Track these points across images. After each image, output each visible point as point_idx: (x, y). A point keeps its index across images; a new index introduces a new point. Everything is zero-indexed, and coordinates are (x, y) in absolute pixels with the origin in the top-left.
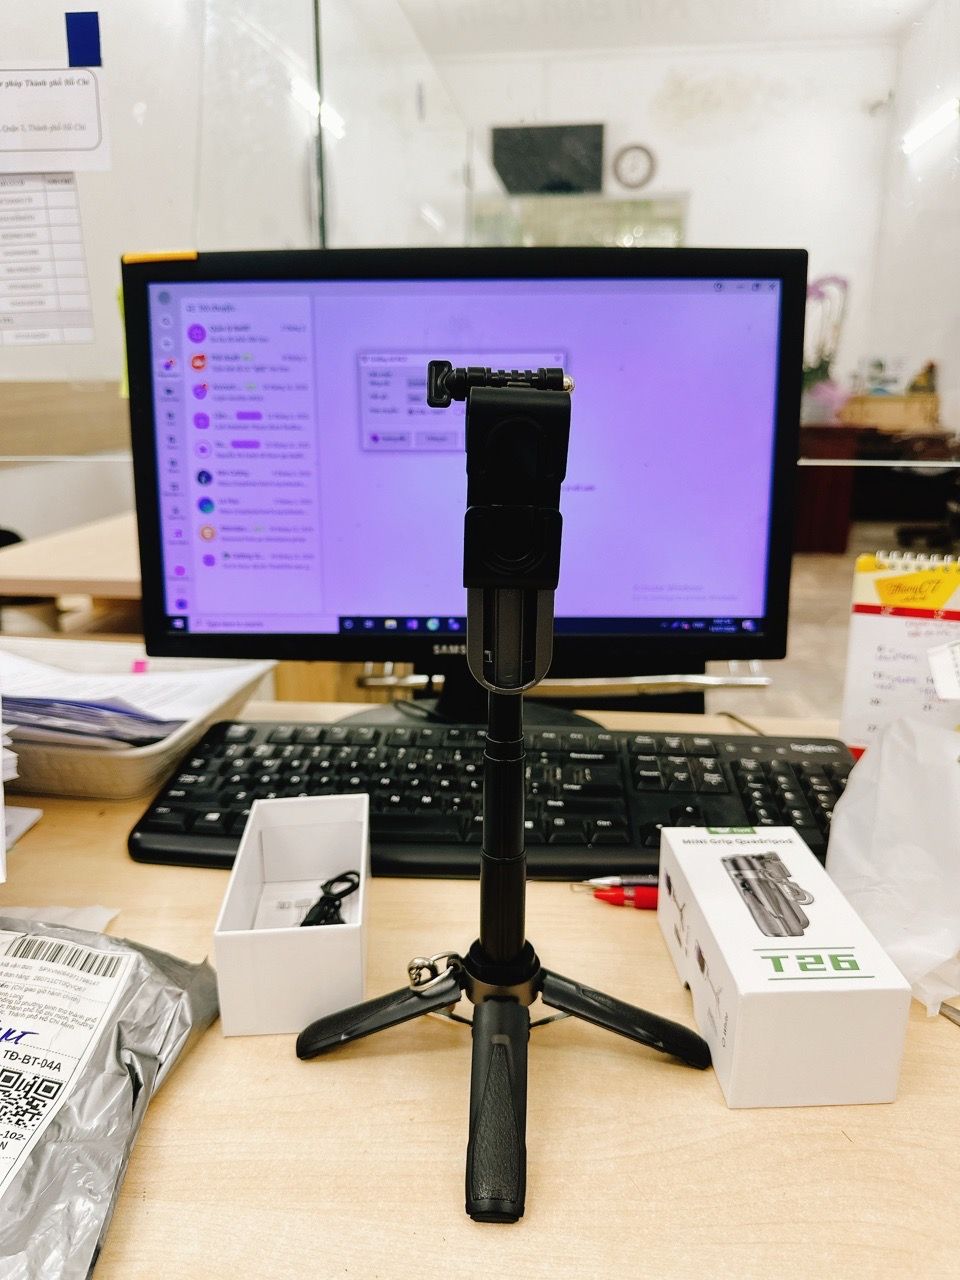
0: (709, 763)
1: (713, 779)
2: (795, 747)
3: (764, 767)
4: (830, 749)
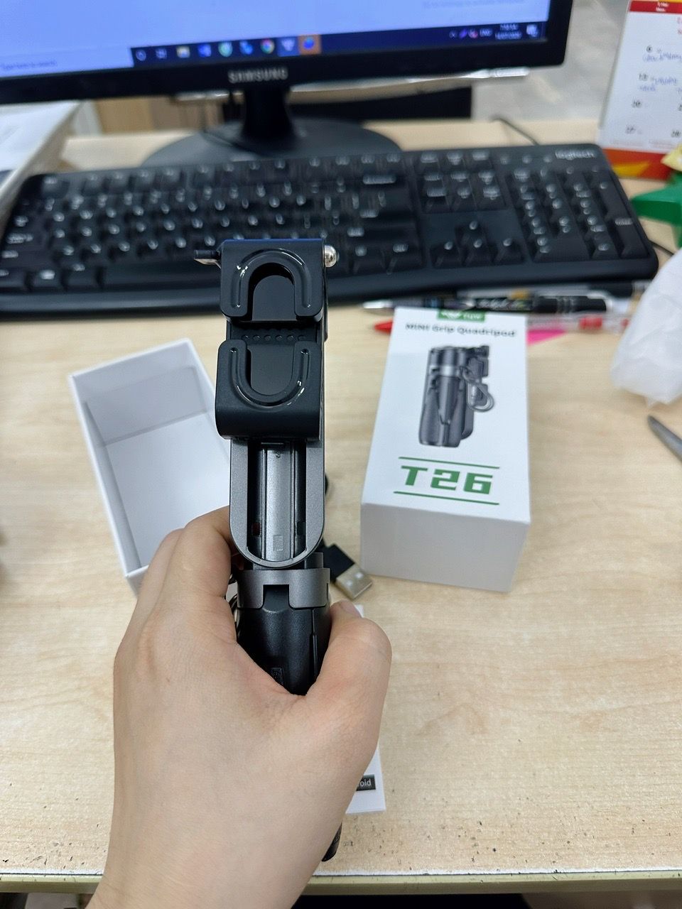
0: (487, 177)
1: (492, 193)
2: (560, 155)
3: (534, 177)
4: (589, 154)
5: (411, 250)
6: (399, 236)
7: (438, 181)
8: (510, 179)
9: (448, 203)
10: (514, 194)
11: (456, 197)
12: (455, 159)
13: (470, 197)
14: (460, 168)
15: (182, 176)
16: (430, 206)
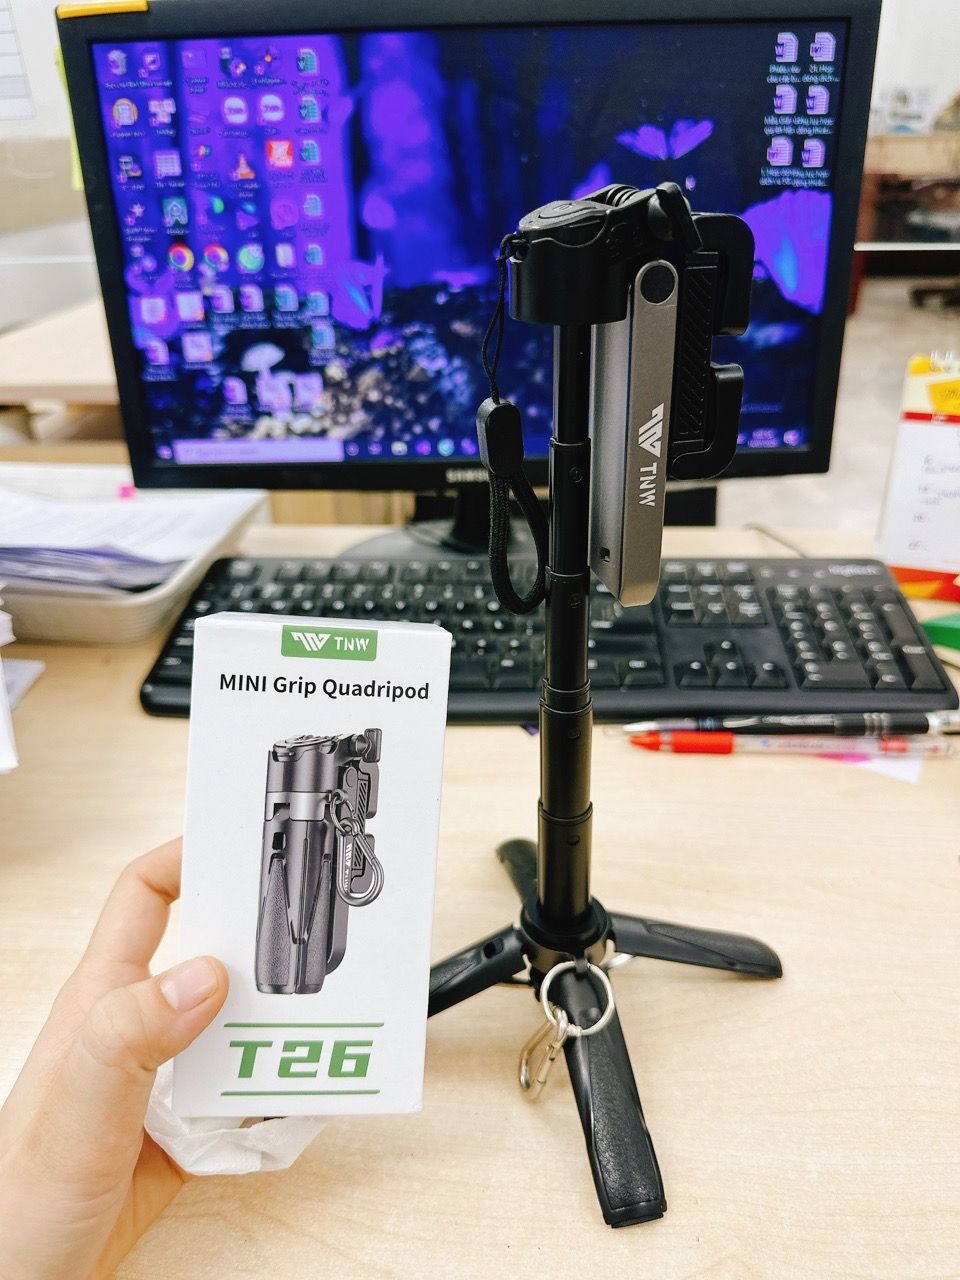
0: (744, 591)
1: (750, 610)
2: (835, 570)
3: (803, 594)
4: (870, 570)
5: (650, 666)
6: (635, 650)
7: (685, 593)
8: (773, 594)
9: (697, 617)
10: (778, 612)
11: (705, 612)
12: (706, 570)
13: (723, 613)
14: (711, 580)
15: (391, 571)
16: (674, 619)
